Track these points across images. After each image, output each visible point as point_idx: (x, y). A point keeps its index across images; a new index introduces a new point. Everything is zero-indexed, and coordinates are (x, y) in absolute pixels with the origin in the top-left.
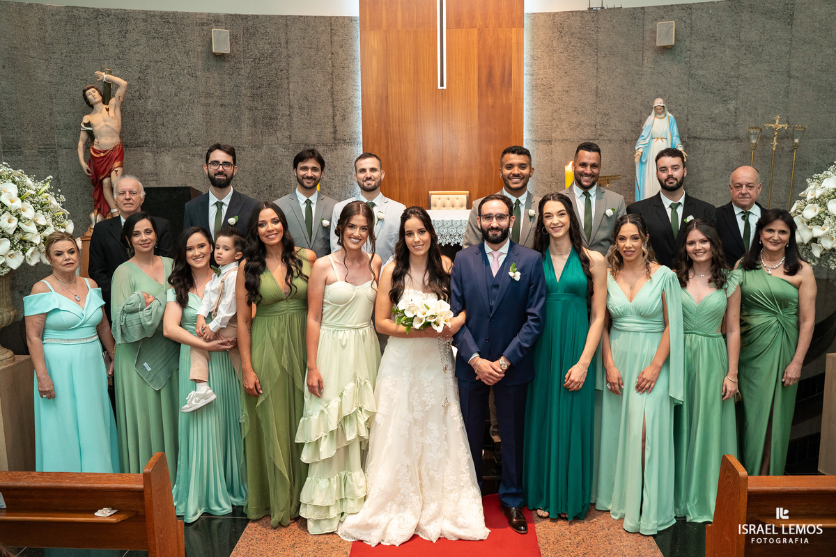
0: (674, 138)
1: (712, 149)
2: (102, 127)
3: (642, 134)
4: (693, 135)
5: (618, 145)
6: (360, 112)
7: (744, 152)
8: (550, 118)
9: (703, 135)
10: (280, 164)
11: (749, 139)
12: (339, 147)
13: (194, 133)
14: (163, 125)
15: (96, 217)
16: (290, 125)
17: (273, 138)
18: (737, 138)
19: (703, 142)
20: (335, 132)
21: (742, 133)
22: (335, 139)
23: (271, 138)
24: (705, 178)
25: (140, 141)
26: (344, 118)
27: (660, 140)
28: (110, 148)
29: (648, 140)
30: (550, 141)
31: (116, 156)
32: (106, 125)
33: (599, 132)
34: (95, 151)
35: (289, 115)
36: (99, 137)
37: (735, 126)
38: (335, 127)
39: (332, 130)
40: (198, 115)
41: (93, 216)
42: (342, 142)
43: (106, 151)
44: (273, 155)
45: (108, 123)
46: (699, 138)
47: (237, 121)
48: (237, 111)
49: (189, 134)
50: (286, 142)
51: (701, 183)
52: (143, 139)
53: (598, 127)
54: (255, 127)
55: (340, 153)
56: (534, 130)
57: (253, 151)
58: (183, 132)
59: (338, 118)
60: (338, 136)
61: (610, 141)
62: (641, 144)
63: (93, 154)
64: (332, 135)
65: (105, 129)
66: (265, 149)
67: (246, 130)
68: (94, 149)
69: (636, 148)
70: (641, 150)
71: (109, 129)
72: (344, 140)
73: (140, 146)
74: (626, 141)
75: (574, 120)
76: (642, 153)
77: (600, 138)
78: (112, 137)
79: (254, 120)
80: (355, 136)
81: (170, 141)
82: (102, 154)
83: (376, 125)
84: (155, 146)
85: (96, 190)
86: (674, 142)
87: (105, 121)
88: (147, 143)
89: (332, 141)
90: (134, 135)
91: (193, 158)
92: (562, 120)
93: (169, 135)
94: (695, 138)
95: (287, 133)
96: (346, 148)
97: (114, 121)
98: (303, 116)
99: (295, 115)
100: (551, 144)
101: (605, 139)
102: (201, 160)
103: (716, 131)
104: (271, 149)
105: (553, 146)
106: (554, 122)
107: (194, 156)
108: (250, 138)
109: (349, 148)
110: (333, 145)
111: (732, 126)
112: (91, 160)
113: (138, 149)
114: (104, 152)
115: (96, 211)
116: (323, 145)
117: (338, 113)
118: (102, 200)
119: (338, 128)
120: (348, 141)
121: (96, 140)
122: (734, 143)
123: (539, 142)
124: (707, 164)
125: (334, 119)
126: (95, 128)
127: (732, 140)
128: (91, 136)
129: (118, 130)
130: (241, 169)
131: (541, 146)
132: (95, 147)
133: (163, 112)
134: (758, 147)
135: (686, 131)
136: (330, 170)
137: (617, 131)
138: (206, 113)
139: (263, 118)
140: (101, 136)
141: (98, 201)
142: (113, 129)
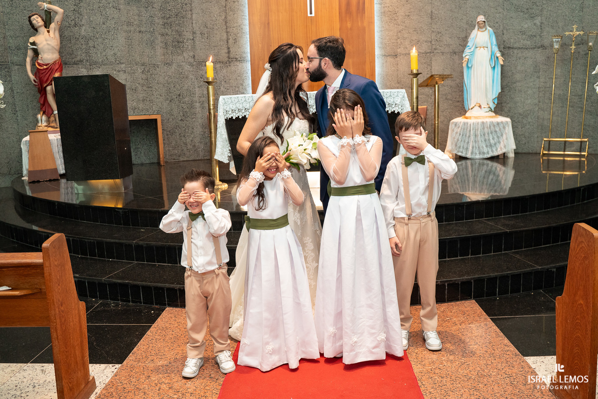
0: (493, 47)
1: (523, 56)
2: (45, 45)
3: (468, 45)
4: (508, 45)
5: (449, 56)
6: (248, 36)
7: (548, 57)
8: (395, 37)
9: (515, 46)
10: (187, 77)
11: (552, 46)
12: (232, 64)
13: (119, 54)
14: (94, 47)
15: (41, 117)
16: (194, 47)
17: (180, 58)
18: (543, 47)
19: (516, 51)
20: (229, 52)
21: (546, 42)
22: (229, 57)
23: (179, 57)
24: (518, 79)
25: (76, 59)
26: (235, 41)
27: (482, 49)
28: (51, 62)
29: (472, 49)
30: (396, 55)
31: (56, 68)
32: (48, 44)
33: (434, 47)
34: (39, 64)
35: (193, 39)
36: (42, 54)
37: (541, 37)
38: (229, 48)
39: (226, 51)
40: (121, 39)
41: (39, 116)
42: (235, 60)
43: (48, 64)
44: (181, 71)
45: (49, 42)
46: (512, 48)
47: (152, 44)
48: (152, 36)
49: (115, 54)
50: (191, 60)
51: (515, 83)
52: (78, 58)
53: (433, 43)
54: (167, 49)
55: (233, 68)
56: (384, 46)
57: (165, 67)
58: (110, 53)
59: (231, 41)
60: (232, 56)
61: (443, 53)
62: (467, 51)
63: (38, 66)
64: (227, 55)
65: (47, 47)
66: (174, 66)
67: (159, 51)
68: (38, 63)
69: (464, 56)
70: (467, 57)
71: (50, 47)
72: (236, 59)
73: (76, 64)
74: (455, 53)
75: (414, 38)
76: (468, 59)
77: (435, 52)
78: (52, 53)
79: (166, 43)
80: (244, 55)
81: (100, 60)
82: (45, 67)
83: (260, 45)
84: (88, 64)
85: (41, 96)
86: (493, 50)
87: (46, 40)
88: (82, 61)
89: (227, 59)
90: (71, 55)
91: (118, 73)
92: (405, 39)
93: (99, 55)
94: (509, 48)
95: (191, 54)
96: (238, 64)
97: (54, 41)
98: (203, 40)
99: (197, 40)
100: (397, 58)
101: (439, 52)
102: (125, 74)
103: (526, 42)
104: (179, 66)
105: (398, 59)
106: (399, 40)
107: (119, 71)
108: (163, 57)
109: (240, 65)
110: (228, 62)
111: (538, 37)
112: (37, 72)
113: (75, 66)
114: (46, 65)
115: (42, 113)
116: (220, 62)
117: (230, 37)
118: (46, 104)
119: (231, 49)
120: (239, 59)
121: (40, 56)
122: (540, 50)
123: (387, 56)
124: (519, 68)
125: (228, 42)
126: (39, 46)
127: (539, 48)
128: (36, 53)
129: (58, 48)
130: (156, 82)
131: (390, 59)
132: (39, 61)
133: (94, 37)
134: (559, 53)
135: (502, 42)
136: (225, 82)
137: (448, 45)
138: (128, 38)
139: (173, 42)
140: (44, 52)
141: (43, 105)
142: (53, 47)
